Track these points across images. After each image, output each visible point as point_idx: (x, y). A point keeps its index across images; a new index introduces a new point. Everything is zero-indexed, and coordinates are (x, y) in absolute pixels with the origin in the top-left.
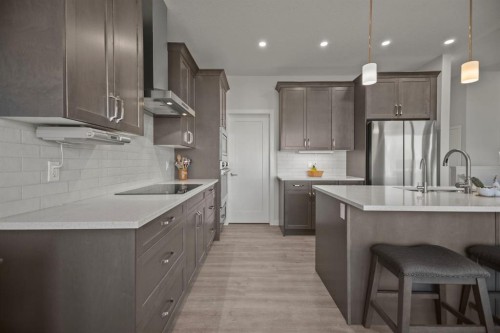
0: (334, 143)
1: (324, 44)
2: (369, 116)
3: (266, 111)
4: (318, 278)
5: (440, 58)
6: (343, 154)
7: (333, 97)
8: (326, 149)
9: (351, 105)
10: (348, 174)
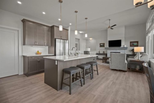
0: (45, 44)
1: (44, 13)
2: (55, 37)
3: (17, 29)
4: (46, 84)
5: (68, 27)
6: (47, 47)
7: (45, 29)
8: (43, 45)
9: (50, 33)
10: (49, 53)
